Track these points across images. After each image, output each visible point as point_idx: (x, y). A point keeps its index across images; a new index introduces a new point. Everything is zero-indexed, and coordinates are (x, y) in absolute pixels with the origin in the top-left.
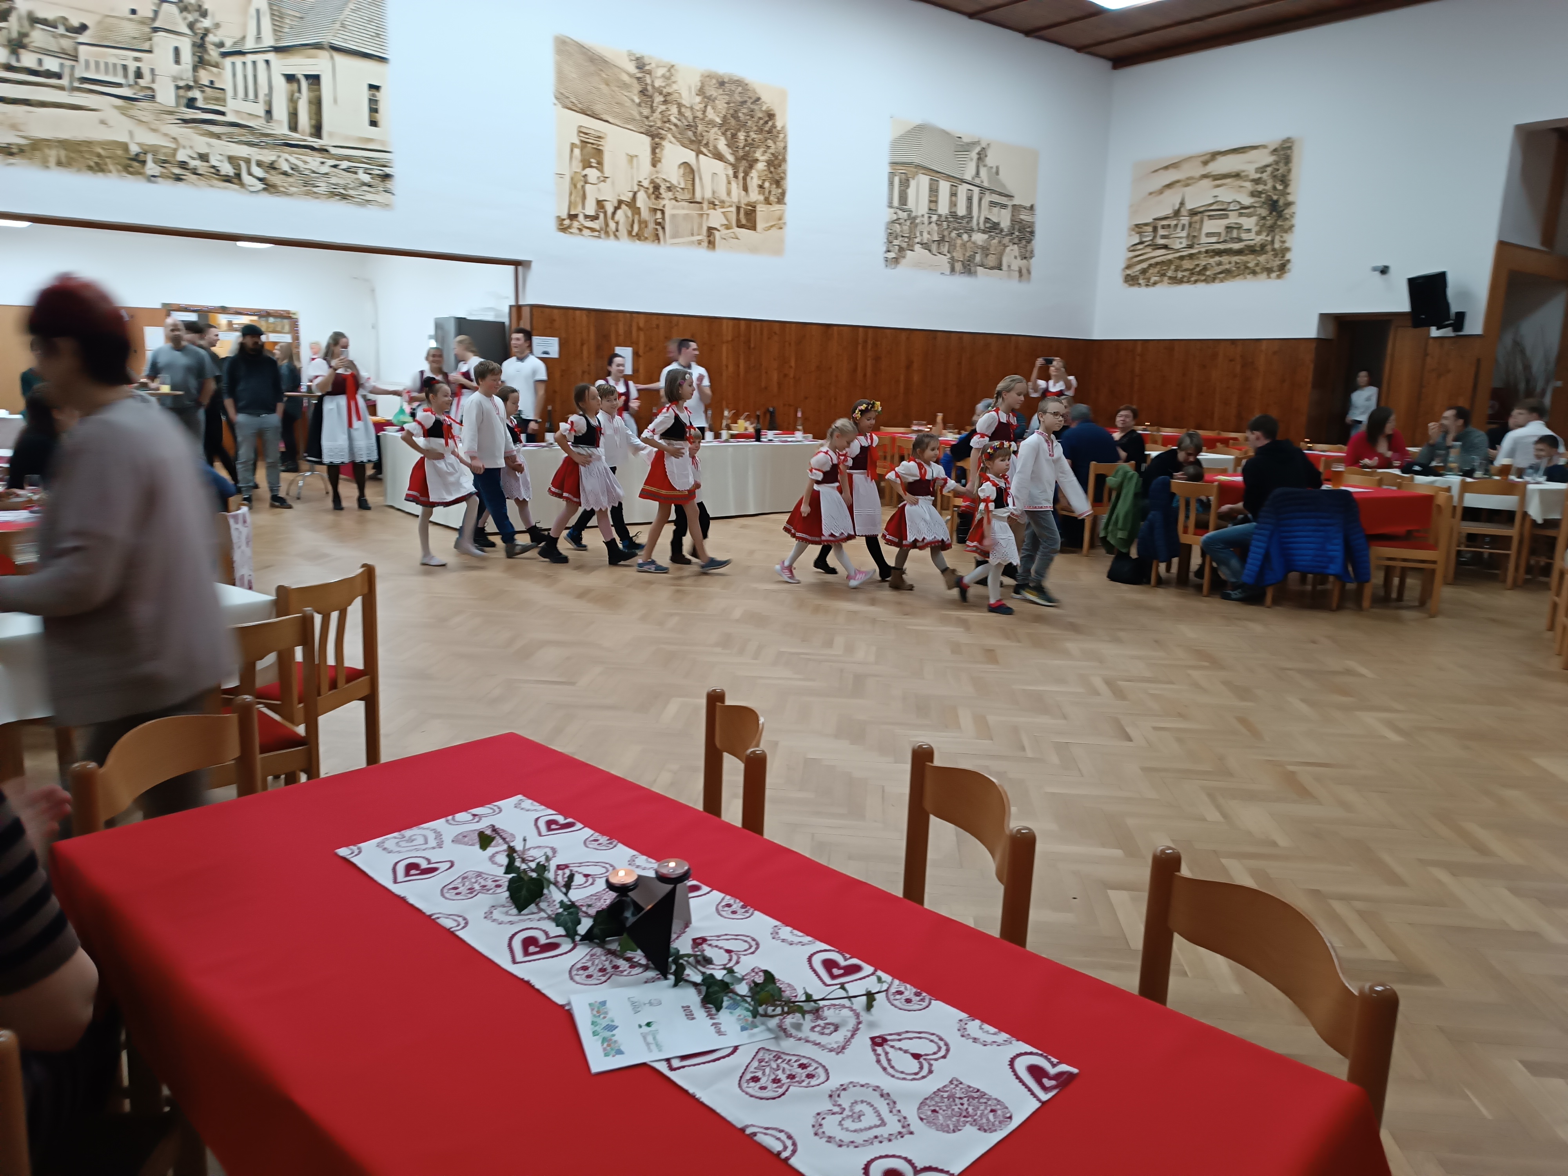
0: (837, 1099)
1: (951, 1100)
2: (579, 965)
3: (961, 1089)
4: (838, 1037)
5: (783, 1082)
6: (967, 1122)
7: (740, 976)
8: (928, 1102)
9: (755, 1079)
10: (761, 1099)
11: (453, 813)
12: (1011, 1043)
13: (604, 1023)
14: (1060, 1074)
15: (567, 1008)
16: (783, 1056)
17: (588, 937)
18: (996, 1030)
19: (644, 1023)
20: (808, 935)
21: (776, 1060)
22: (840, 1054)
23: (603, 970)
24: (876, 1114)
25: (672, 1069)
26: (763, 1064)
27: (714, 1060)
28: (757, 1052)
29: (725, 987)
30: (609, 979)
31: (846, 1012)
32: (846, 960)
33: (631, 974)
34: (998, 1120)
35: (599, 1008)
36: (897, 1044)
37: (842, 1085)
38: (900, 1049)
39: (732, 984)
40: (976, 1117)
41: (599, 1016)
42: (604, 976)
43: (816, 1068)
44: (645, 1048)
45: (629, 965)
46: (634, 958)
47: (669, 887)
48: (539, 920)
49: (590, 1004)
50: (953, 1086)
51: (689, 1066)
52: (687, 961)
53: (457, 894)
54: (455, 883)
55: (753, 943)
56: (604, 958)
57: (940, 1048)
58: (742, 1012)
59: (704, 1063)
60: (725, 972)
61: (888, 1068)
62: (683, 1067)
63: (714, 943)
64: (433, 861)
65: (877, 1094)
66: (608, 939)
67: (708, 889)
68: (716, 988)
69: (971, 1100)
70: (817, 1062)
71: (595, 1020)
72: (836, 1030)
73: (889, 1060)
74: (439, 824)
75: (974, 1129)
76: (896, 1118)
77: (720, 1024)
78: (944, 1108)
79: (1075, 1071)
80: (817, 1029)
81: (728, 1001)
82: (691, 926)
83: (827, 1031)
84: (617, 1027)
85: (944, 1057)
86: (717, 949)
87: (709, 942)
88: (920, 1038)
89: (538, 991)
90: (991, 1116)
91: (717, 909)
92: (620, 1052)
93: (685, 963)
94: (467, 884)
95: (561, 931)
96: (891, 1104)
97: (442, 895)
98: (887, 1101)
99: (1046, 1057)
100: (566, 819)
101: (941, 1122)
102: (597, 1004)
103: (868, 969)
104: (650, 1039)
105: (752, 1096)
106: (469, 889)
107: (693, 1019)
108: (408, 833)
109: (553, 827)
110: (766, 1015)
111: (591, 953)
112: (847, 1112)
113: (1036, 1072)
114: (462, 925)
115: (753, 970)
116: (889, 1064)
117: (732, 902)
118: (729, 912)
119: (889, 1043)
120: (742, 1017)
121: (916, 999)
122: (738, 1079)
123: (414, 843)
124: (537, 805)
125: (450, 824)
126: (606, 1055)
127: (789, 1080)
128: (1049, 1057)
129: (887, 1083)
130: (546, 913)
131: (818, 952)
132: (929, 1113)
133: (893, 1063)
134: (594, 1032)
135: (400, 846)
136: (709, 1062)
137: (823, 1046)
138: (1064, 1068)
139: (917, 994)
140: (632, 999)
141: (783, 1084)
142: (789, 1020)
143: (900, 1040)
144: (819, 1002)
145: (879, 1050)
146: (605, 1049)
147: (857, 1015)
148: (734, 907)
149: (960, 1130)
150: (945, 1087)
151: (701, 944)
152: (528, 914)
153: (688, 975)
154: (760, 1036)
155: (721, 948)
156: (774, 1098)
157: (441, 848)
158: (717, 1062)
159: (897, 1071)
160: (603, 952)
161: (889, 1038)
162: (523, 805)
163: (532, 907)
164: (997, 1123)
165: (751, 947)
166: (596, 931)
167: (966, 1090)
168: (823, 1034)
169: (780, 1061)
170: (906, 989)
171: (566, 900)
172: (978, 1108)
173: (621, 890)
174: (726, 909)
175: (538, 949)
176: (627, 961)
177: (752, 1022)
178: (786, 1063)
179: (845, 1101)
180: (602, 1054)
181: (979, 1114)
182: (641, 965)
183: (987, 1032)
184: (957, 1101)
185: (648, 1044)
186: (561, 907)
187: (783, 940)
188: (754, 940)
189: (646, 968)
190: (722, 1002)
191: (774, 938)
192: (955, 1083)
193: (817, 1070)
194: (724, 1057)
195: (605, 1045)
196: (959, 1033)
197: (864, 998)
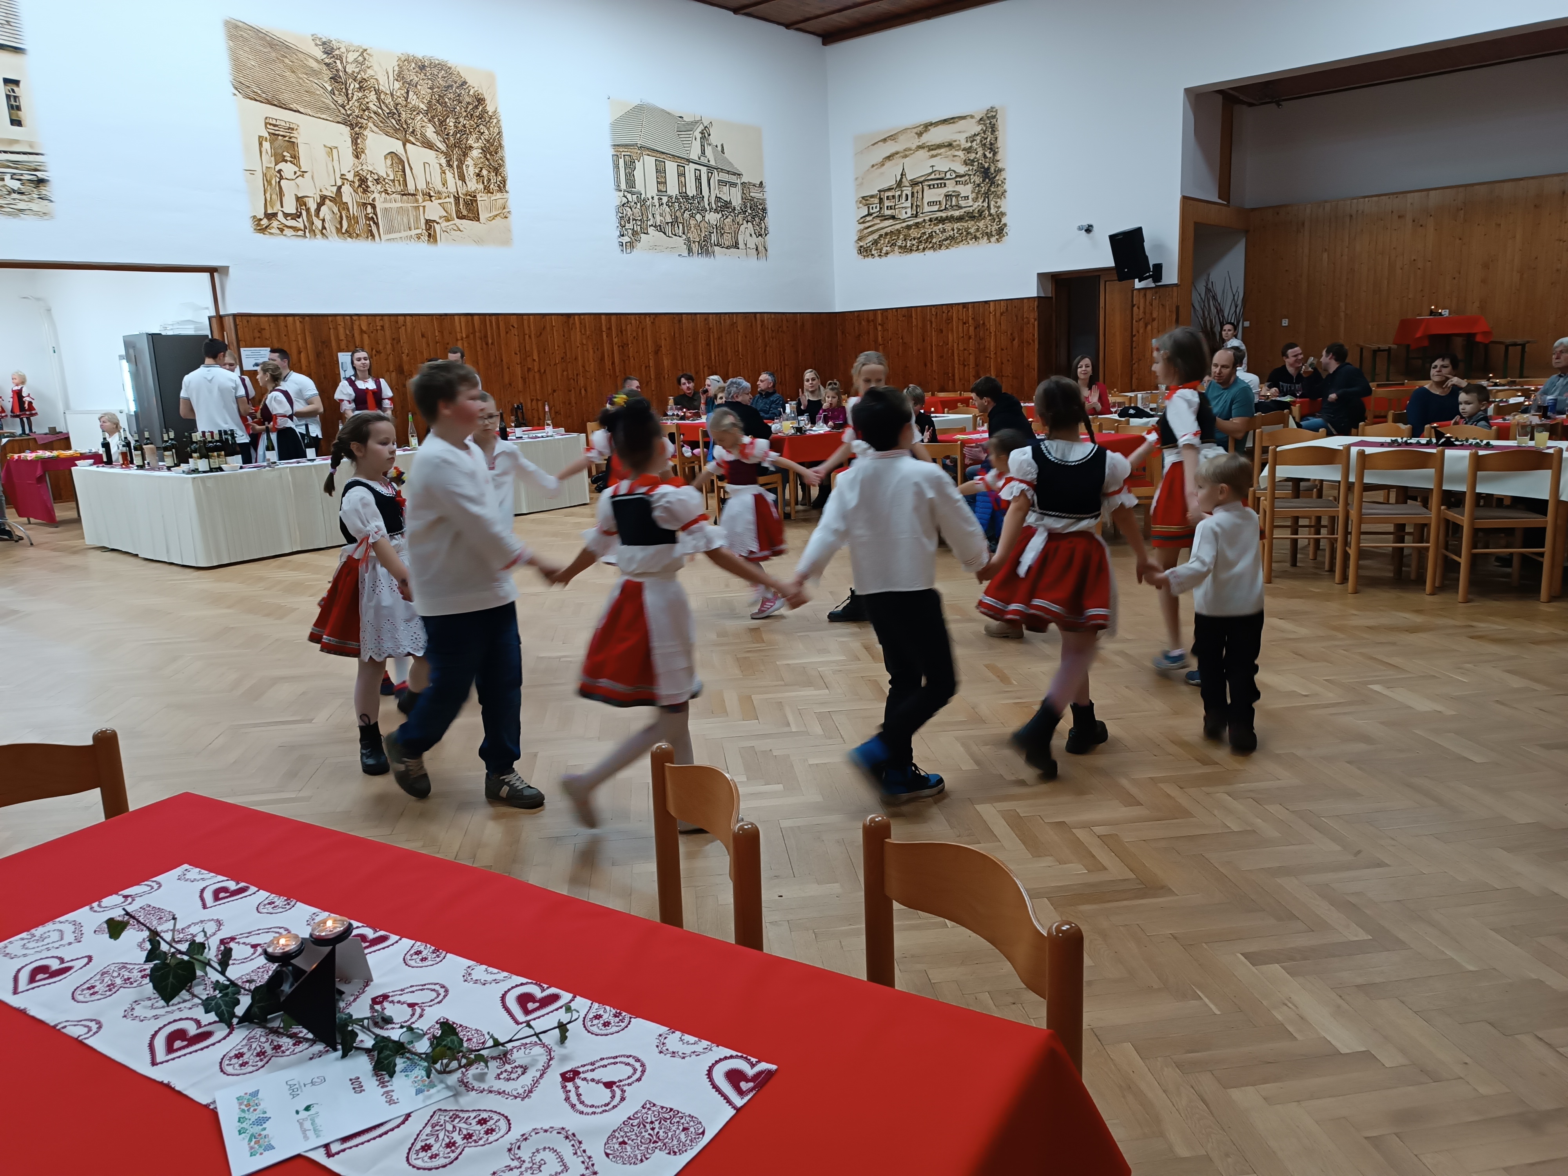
0: (517, 1151)
1: (642, 1126)
2: (232, 1054)
3: (654, 1111)
4: (527, 1080)
5: (457, 1145)
6: (656, 1148)
7: (421, 1032)
8: (616, 1134)
9: (426, 1148)
10: (430, 1169)
11: (99, 899)
12: (711, 1050)
13: (253, 1117)
14: (760, 1073)
15: (211, 1107)
16: (461, 1115)
17: (248, 1019)
18: (697, 1039)
19: (301, 1108)
20: (503, 970)
21: (452, 1121)
22: (526, 1099)
23: (261, 1054)
24: (559, 1160)
25: (329, 1155)
26: (437, 1128)
27: (380, 1136)
28: (432, 1117)
29: (400, 1048)
30: (267, 1062)
31: (538, 1050)
32: (543, 990)
33: (296, 1051)
34: (690, 1138)
35: (248, 1100)
36: (589, 1076)
37: (523, 1135)
38: (593, 1080)
39: (412, 1042)
40: (665, 1141)
41: (248, 1110)
42: (261, 1060)
43: (499, 1120)
44: (302, 1136)
45: (291, 1044)
46: (301, 1032)
47: (328, 949)
48: (190, 1008)
49: (238, 1099)
50: (646, 1110)
51: (351, 1148)
52: (362, 1026)
53: (91, 994)
54: (92, 981)
55: (442, 991)
56: (263, 1039)
57: (635, 1070)
58: (419, 1073)
59: (368, 1141)
60: (405, 1029)
61: (576, 1104)
62: (344, 1150)
63: (396, 999)
64: (66, 960)
65: (562, 1136)
66: (269, 1017)
67: (399, 937)
68: (388, 1052)
69: (663, 1122)
70: (499, 1113)
71: (243, 1115)
72: (523, 1074)
73: (579, 1095)
74: (82, 914)
75: (663, 1154)
76: (581, 1159)
77: (393, 1091)
78: (633, 1137)
79: (773, 1067)
80: (505, 1075)
81: (404, 1062)
82: (372, 983)
83: (514, 1076)
84: (270, 1118)
85: (639, 1080)
86: (399, 1005)
87: (390, 999)
88: (615, 1063)
89: (179, 1093)
90: (683, 1136)
91: (404, 959)
92: (270, 1147)
93: (357, 1028)
94: (105, 981)
95: (212, 1017)
96: (577, 1145)
97: (73, 998)
98: (573, 1142)
99: (746, 1058)
100: (238, 883)
101: (628, 1154)
102: (247, 1097)
103: (566, 996)
104: (308, 1125)
105: (418, 1169)
106: (108, 986)
107: (361, 1092)
108: (39, 931)
109: (222, 895)
110: (445, 1072)
111: (250, 1036)
112: (527, 1165)
113: (735, 1077)
114: (94, 1029)
115: (437, 1023)
116: (579, 1099)
117: (422, 948)
118: (418, 960)
119: (582, 1076)
120: (419, 1078)
121: (613, 1020)
122: (407, 1151)
123: (46, 941)
124: (206, 874)
125: (95, 911)
126: (251, 1156)
127: (465, 1141)
128: (749, 1057)
129: (573, 1122)
130: (200, 999)
131: (513, 988)
132: (617, 1146)
133: (583, 1098)
134: (239, 1131)
135: (27, 949)
136: (374, 1138)
137: (509, 1094)
138: (764, 1066)
139: (615, 1016)
140: (289, 1083)
141: (457, 1148)
142: (473, 1071)
143: (593, 1070)
144: (506, 1045)
145: (570, 1086)
146: (251, 1148)
147: (550, 1051)
148: (424, 954)
149: (647, 1159)
150: (636, 1113)
151: (381, 1003)
152: (179, 1003)
153: (362, 1041)
154: (438, 1095)
155: (404, 1003)
156: (444, 1166)
157: (80, 942)
158: (384, 1136)
159: (587, 1106)
160: (263, 1034)
161: (581, 1070)
162: (189, 876)
163: (184, 994)
164: (688, 1142)
165: (439, 995)
166: (255, 1009)
167: (659, 1112)
168: (508, 1080)
169: (457, 1120)
170: (605, 1011)
171: (222, 979)
172: (669, 1130)
173: (284, 959)
174: (415, 957)
175: (185, 1043)
176: (291, 1038)
177: (431, 1081)
178: (464, 1122)
179: (525, 1154)
180: (249, 1154)
181: (670, 1136)
182: (307, 1040)
183: (688, 1043)
184: (648, 1126)
185: (304, 1131)
186: (215, 990)
187: (476, 982)
188: (443, 987)
189: (313, 1042)
190: (395, 1065)
191: (465, 981)
192: (648, 1106)
193: (497, 1124)
194: (392, 1130)
195: (252, 1143)
196: (657, 1050)
197: (557, 1030)
